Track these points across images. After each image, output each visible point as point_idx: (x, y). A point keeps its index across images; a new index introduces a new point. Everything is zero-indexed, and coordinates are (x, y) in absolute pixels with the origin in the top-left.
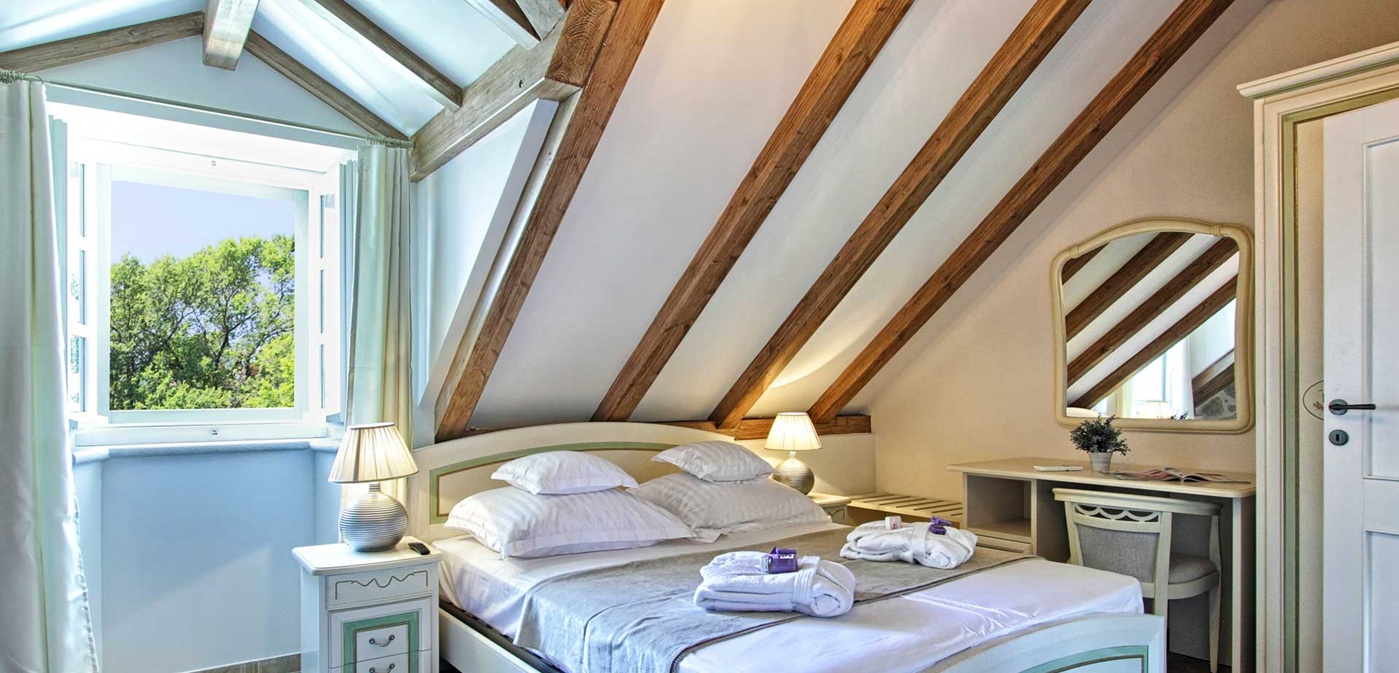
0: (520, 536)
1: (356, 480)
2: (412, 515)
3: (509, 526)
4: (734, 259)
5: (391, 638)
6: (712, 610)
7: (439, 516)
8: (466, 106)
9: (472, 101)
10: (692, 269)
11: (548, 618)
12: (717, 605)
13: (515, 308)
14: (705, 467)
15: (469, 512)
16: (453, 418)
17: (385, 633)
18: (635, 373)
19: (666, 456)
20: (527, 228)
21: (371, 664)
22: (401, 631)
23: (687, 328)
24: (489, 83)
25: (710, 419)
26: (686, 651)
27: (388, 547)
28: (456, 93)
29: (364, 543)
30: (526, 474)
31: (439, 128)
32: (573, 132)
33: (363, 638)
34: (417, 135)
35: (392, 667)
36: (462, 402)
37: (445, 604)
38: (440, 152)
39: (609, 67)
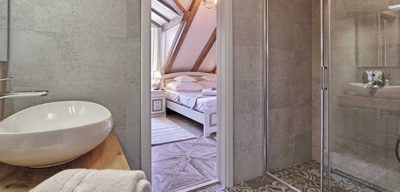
0: (178, 87)
1: (154, 79)
2: (161, 84)
3: (176, 86)
4: (212, 44)
5: (159, 102)
6: (203, 95)
7: (165, 86)
8: (170, 23)
9: (171, 22)
10: (206, 46)
11: (181, 97)
12: (204, 94)
13: (177, 53)
14: (209, 79)
15: (170, 85)
16: (167, 71)
17: (158, 102)
18: (197, 63)
19: (202, 77)
20: (179, 41)
21: (156, 106)
22: (160, 102)
23: (206, 56)
24: (173, 20)
25: (212, 72)
26: (198, 98)
27: (158, 89)
28: (168, 21)
29: (155, 89)
30: (179, 79)
31: (166, 25)
32: (185, 27)
33: (155, 102)
34: (162, 25)
35: (159, 107)
36: (169, 68)
37: (166, 99)
38: (166, 29)
39: (190, 19)
